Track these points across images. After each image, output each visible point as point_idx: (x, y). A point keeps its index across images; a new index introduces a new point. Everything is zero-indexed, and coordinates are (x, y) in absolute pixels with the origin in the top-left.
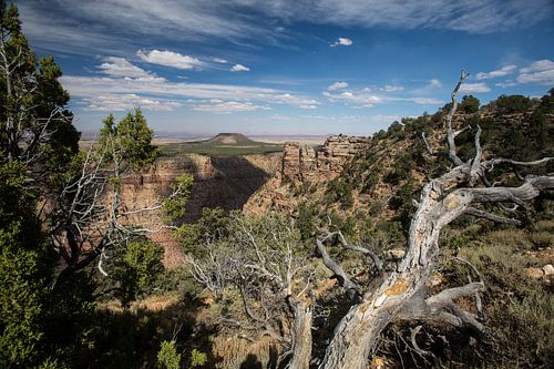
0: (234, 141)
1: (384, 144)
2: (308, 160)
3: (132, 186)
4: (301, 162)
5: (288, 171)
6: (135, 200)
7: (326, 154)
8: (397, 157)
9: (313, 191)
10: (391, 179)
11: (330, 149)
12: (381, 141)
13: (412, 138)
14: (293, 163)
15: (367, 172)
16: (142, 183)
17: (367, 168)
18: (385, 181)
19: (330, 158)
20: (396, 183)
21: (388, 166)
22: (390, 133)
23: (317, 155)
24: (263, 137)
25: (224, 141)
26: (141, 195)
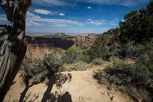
0: (61, 35)
1: (107, 35)
2: (83, 40)
3: (33, 48)
4: (81, 40)
5: (77, 43)
6: (34, 51)
7: (88, 39)
8: (110, 39)
9: (86, 48)
10: (109, 45)
11: (89, 37)
12: (106, 35)
13: (114, 34)
14: (79, 41)
15: (102, 43)
16: (36, 47)
17: (102, 42)
18: (107, 45)
19: (89, 40)
20: (110, 46)
21: (108, 41)
22: (108, 33)
23: (86, 39)
24: (70, 34)
25: (59, 35)
26: (36, 50)
